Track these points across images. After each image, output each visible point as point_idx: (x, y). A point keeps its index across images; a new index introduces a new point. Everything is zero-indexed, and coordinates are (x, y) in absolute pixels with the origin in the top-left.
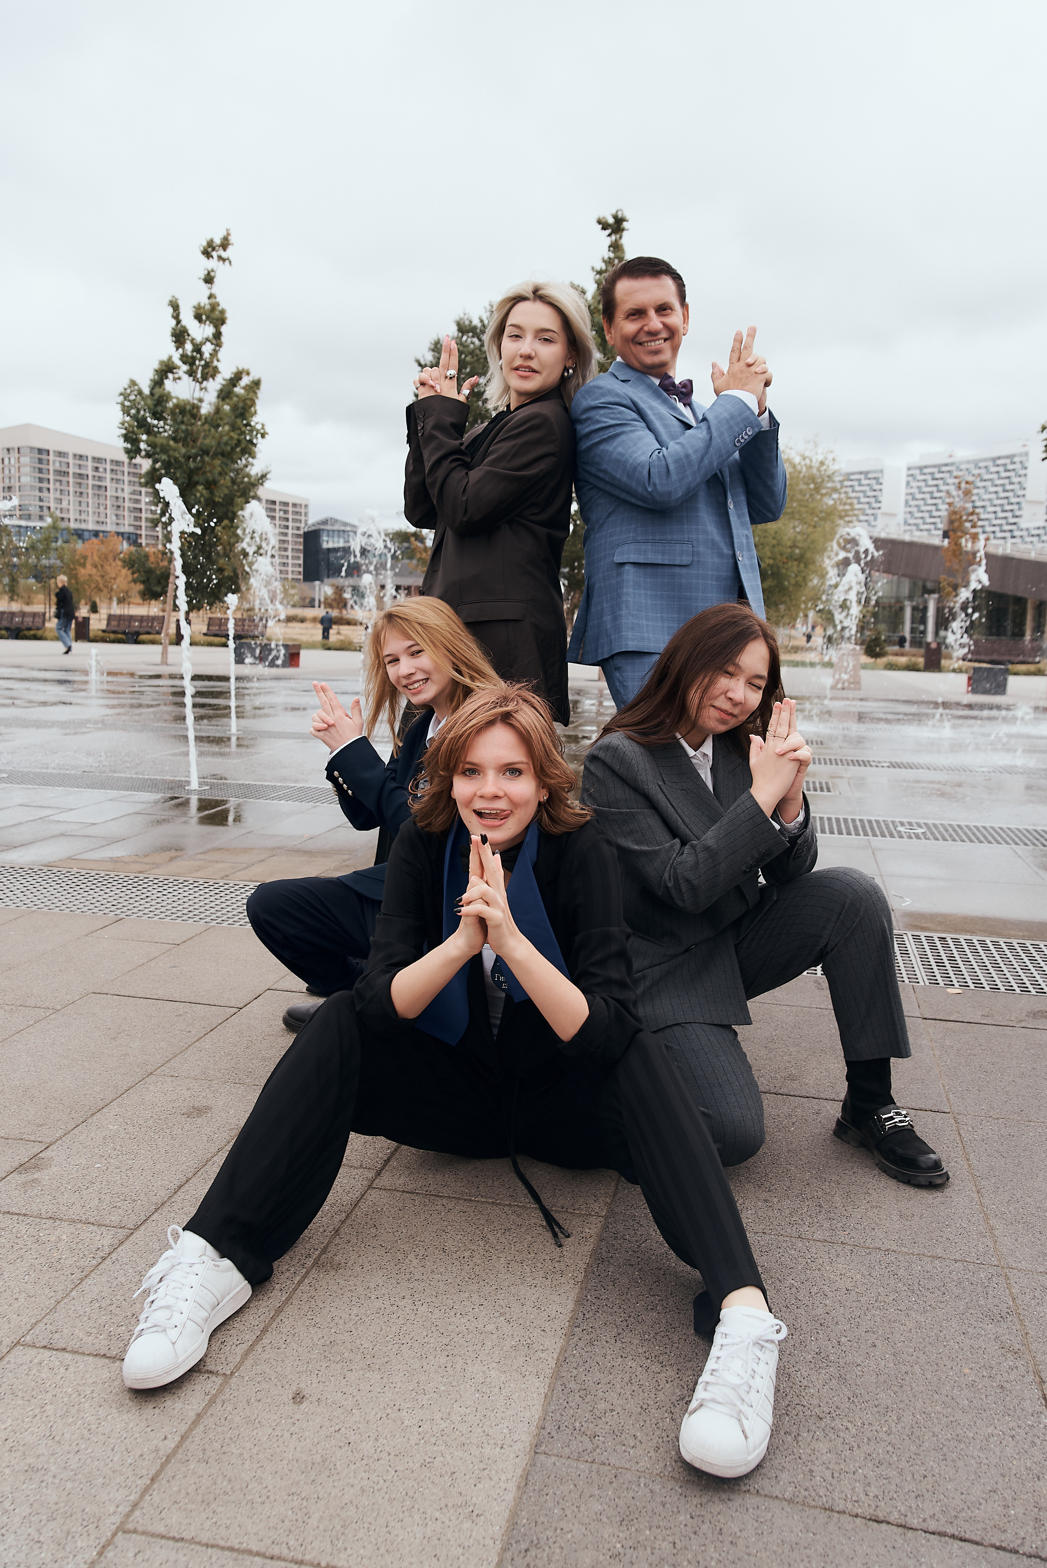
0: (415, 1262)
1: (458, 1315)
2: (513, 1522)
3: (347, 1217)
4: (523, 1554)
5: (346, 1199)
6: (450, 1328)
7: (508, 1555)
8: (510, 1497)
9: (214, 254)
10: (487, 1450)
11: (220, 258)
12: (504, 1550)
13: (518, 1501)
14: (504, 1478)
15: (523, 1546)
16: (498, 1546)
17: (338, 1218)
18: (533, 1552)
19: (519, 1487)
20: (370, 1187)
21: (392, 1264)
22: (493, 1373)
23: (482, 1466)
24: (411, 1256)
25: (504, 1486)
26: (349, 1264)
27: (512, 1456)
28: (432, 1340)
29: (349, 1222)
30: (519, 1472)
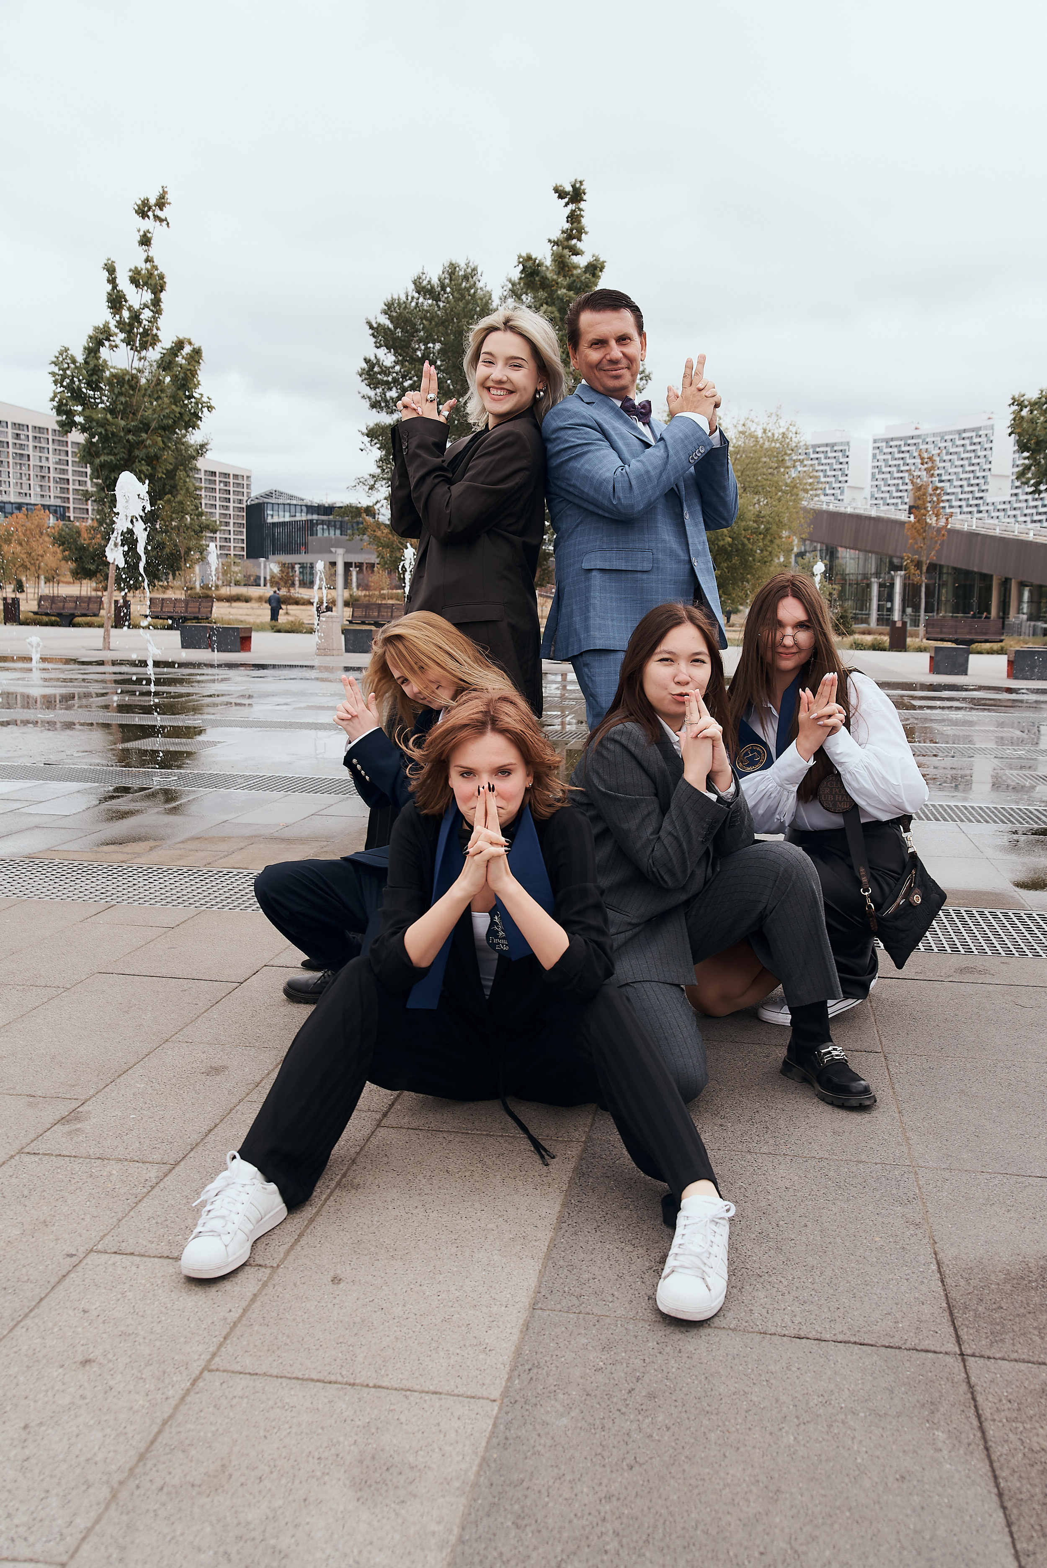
0: (424, 1181)
1: (464, 1218)
2: (518, 1352)
3: (361, 1149)
4: (527, 1372)
5: (359, 1135)
6: (458, 1228)
7: (516, 1373)
8: (515, 1338)
9: (150, 214)
10: (495, 1309)
11: (156, 217)
12: (512, 1370)
13: (522, 1340)
14: (509, 1326)
15: (527, 1367)
16: (508, 1368)
17: (353, 1150)
18: (535, 1370)
19: (521, 1332)
20: (378, 1126)
21: (404, 1183)
22: (496, 1258)
23: (491, 1319)
24: (420, 1177)
25: (509, 1331)
26: (367, 1185)
27: (515, 1311)
28: (443, 1236)
29: (363, 1153)
30: (521, 1322)
